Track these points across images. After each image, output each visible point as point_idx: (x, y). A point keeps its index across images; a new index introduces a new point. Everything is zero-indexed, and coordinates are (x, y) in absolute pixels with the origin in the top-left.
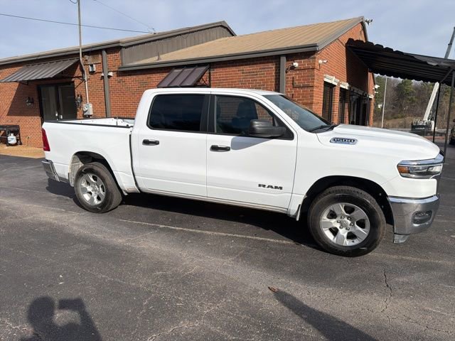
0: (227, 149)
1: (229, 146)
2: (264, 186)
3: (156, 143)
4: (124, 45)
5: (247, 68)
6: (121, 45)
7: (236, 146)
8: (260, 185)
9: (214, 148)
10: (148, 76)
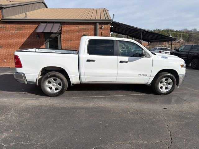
0: (127, 62)
1: (128, 60)
2: (141, 75)
3: (94, 61)
4: (4, 7)
5: (81, 26)
6: (3, 6)
7: (130, 61)
8: (139, 75)
9: (121, 62)
10: (23, 25)
